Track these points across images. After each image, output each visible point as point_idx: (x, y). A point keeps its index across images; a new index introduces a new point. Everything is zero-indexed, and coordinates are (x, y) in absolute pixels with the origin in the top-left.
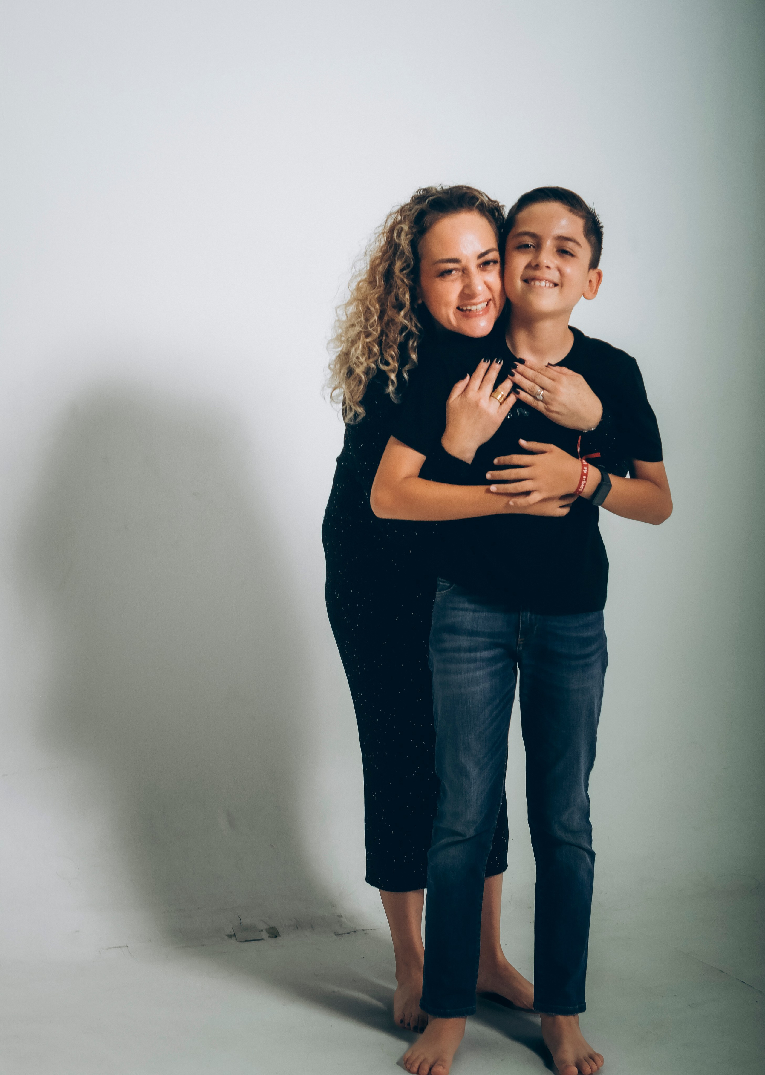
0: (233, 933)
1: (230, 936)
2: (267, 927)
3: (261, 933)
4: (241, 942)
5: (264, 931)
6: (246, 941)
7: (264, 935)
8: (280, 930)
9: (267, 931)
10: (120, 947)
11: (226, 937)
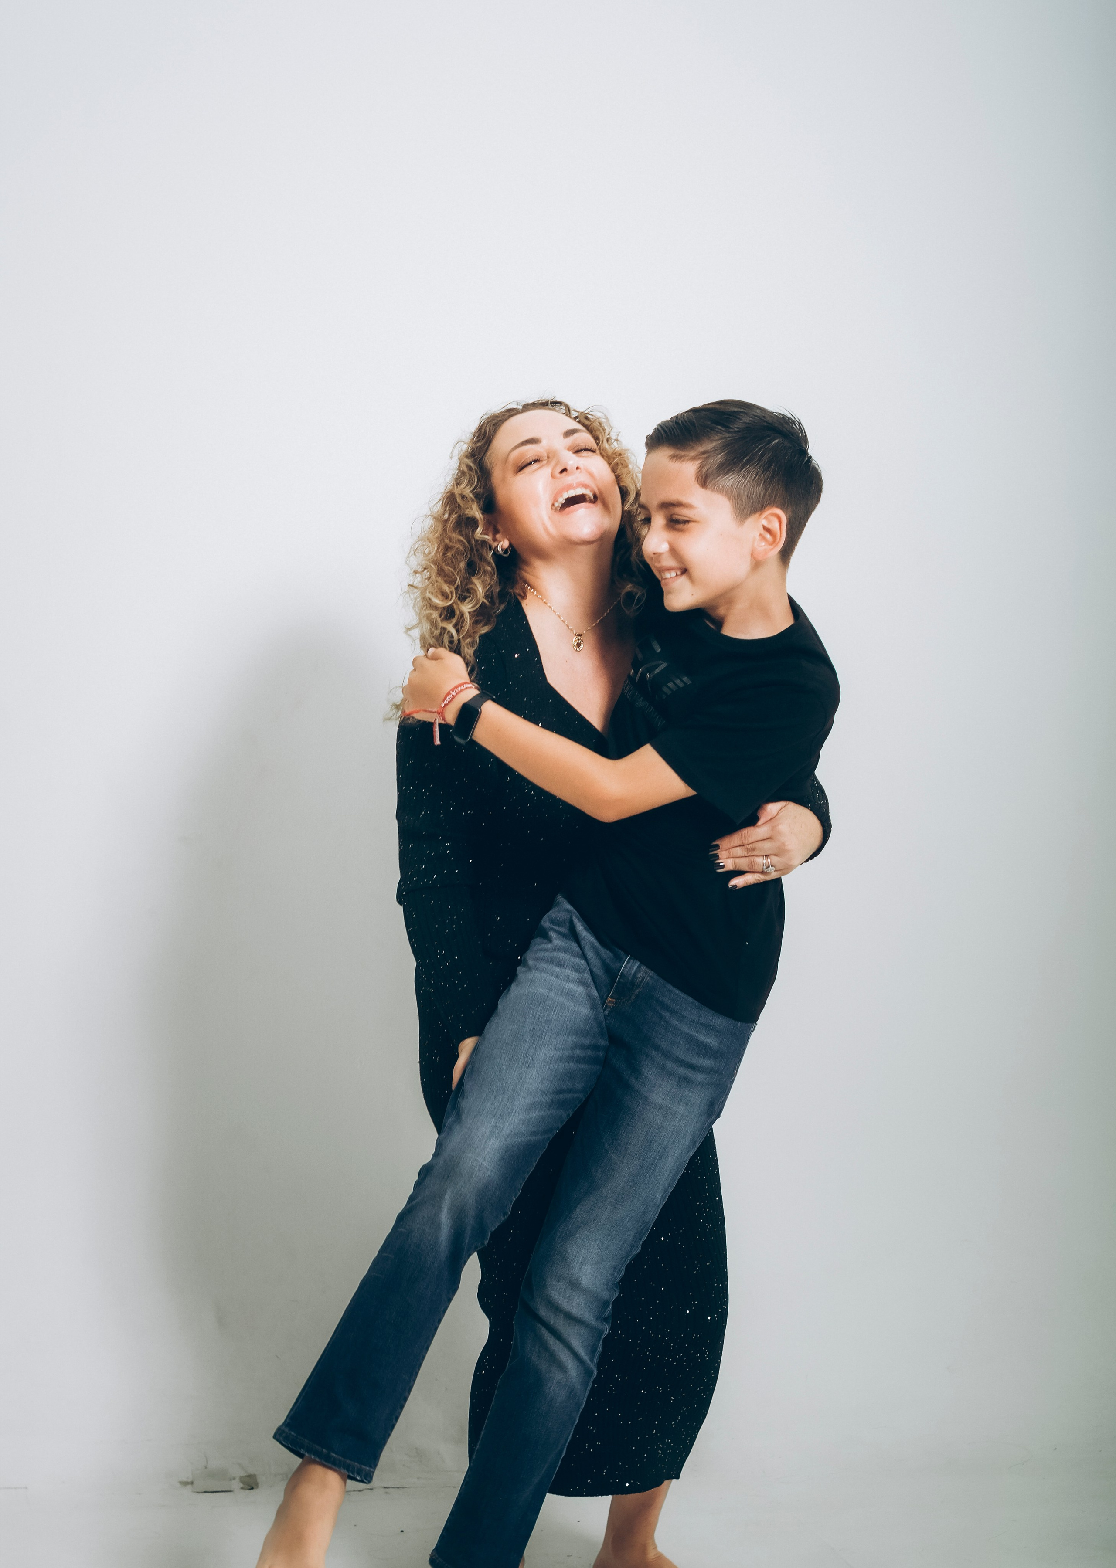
0: (190, 1480)
1: (185, 1484)
2: (244, 1474)
3: (233, 1481)
4: (197, 1492)
5: (237, 1480)
6: (206, 1492)
7: (236, 1485)
8: (261, 1479)
9: (242, 1480)
10: (15, 1488)
11: (179, 1485)
